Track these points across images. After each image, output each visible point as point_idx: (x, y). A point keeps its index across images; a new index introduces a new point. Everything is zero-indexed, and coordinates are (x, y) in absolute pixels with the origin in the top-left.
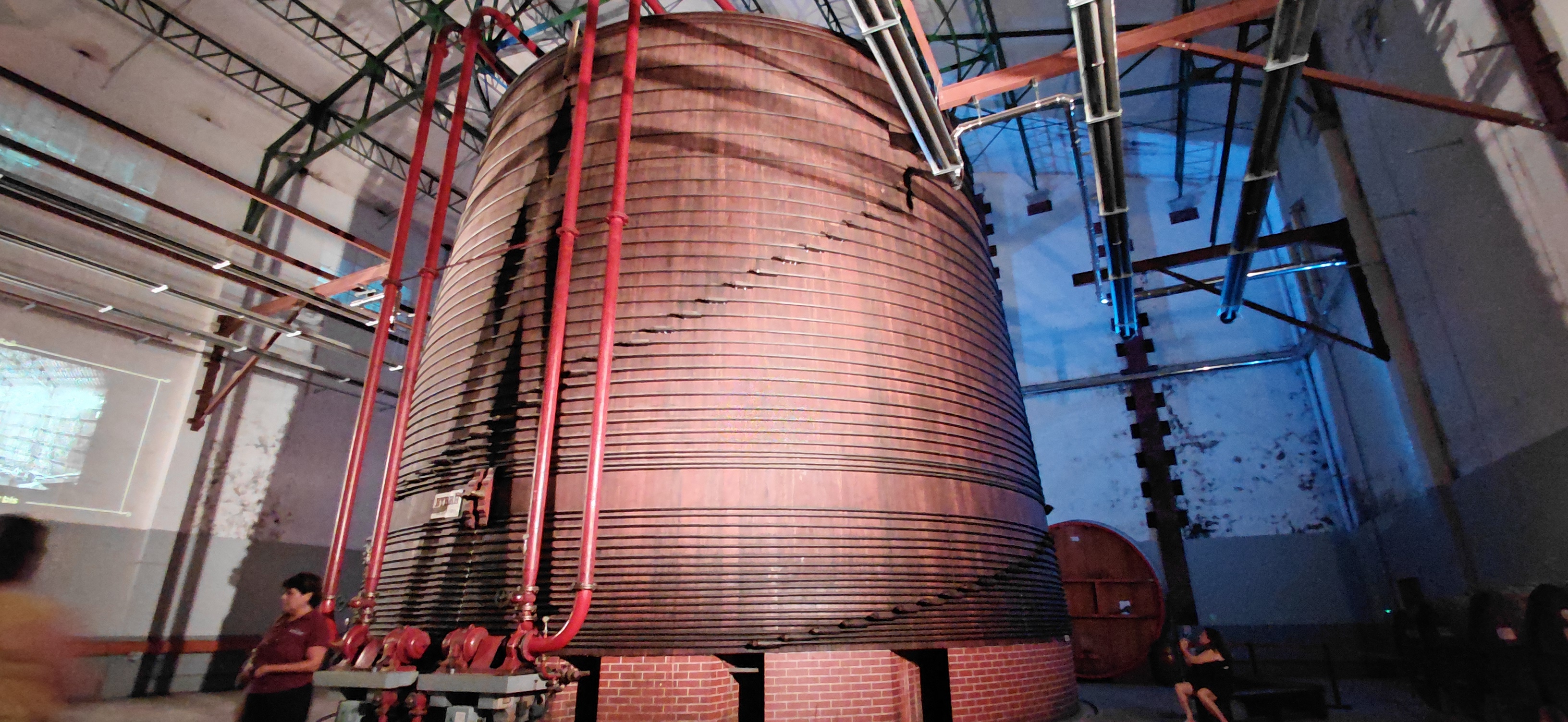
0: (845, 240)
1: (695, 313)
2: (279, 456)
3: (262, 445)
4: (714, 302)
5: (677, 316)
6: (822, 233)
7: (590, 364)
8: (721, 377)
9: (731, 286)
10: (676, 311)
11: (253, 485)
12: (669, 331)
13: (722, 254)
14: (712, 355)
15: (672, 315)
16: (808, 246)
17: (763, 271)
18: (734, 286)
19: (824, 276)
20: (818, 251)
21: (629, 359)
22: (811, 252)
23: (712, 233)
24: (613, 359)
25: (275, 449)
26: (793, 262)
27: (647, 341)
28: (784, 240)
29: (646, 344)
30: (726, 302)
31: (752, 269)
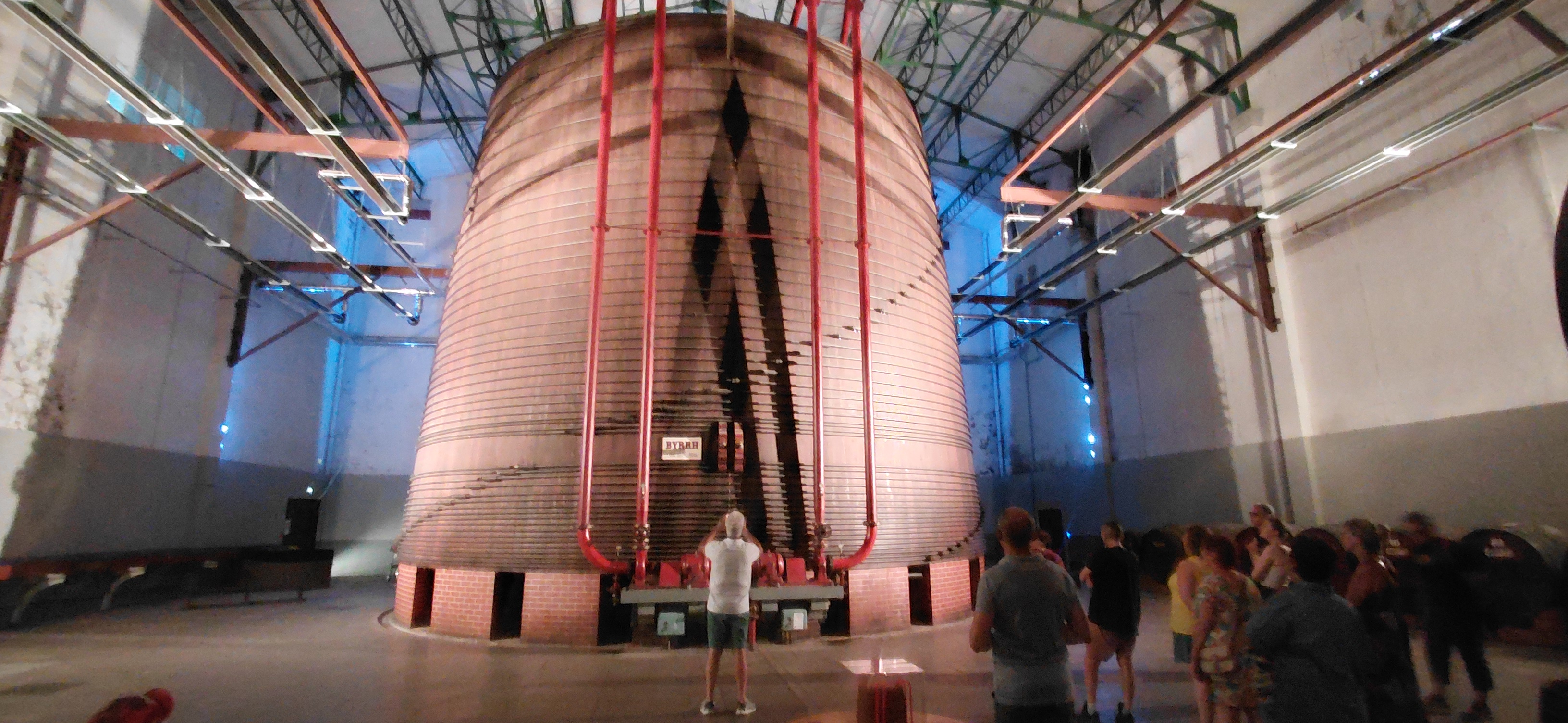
2: (65, 321)
3: (48, 305)
11: (35, 358)
25: (62, 311)
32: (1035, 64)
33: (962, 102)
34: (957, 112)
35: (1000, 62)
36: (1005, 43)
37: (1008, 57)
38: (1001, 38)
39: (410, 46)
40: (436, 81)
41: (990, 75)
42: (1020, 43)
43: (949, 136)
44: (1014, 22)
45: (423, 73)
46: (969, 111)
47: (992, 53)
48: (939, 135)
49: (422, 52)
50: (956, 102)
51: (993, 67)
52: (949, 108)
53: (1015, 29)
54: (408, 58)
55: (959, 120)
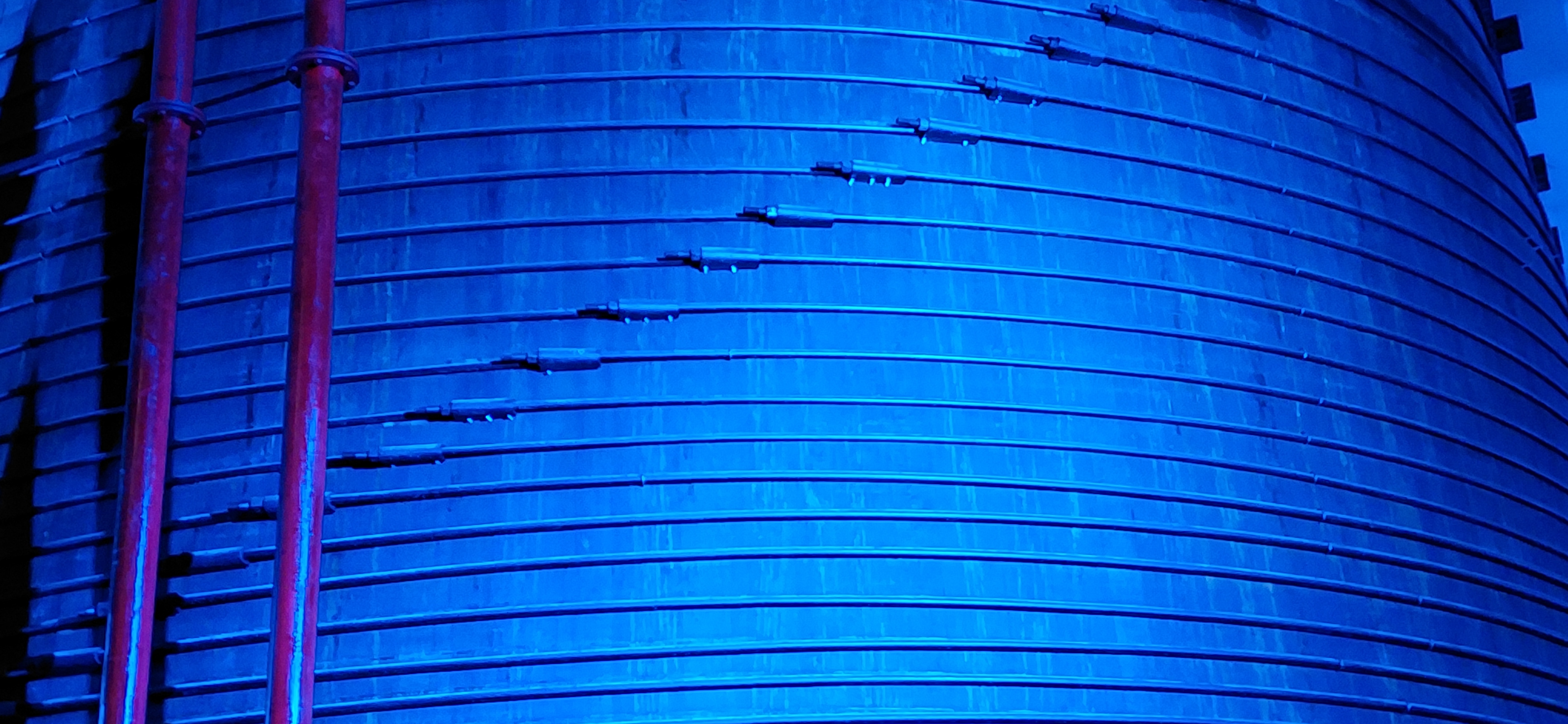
0: (1040, 100)
1: (581, 353)
4: (637, 316)
5: (523, 364)
6: (966, 81)
7: (253, 529)
8: (671, 552)
9: (688, 261)
10: (516, 351)
12: (500, 414)
13: (656, 163)
14: (639, 483)
15: (508, 363)
16: (924, 125)
17: (787, 211)
18: (698, 265)
19: (979, 218)
20: (958, 138)
21: (378, 508)
22: (935, 145)
23: (622, 100)
24: (328, 511)
26: (881, 179)
27: (431, 447)
28: (847, 111)
29: (428, 459)
30: (675, 314)
31: (754, 204)
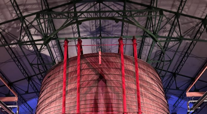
32: (197, 57)
33: (176, 72)
34: (174, 75)
35: (186, 58)
36: (186, 52)
37: (188, 56)
38: (185, 51)
39: (25, 74)
40: (33, 83)
41: (183, 62)
42: (191, 51)
43: (173, 82)
44: (188, 45)
45: (29, 81)
46: (178, 74)
47: (183, 55)
48: (170, 82)
49: (28, 76)
50: (174, 72)
51: (184, 60)
52: (172, 74)
53: (189, 47)
54: (25, 78)
55: (175, 77)
